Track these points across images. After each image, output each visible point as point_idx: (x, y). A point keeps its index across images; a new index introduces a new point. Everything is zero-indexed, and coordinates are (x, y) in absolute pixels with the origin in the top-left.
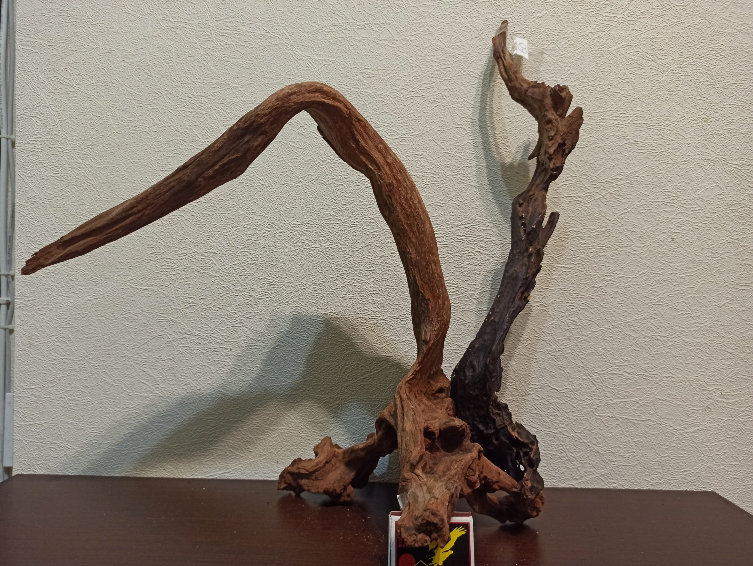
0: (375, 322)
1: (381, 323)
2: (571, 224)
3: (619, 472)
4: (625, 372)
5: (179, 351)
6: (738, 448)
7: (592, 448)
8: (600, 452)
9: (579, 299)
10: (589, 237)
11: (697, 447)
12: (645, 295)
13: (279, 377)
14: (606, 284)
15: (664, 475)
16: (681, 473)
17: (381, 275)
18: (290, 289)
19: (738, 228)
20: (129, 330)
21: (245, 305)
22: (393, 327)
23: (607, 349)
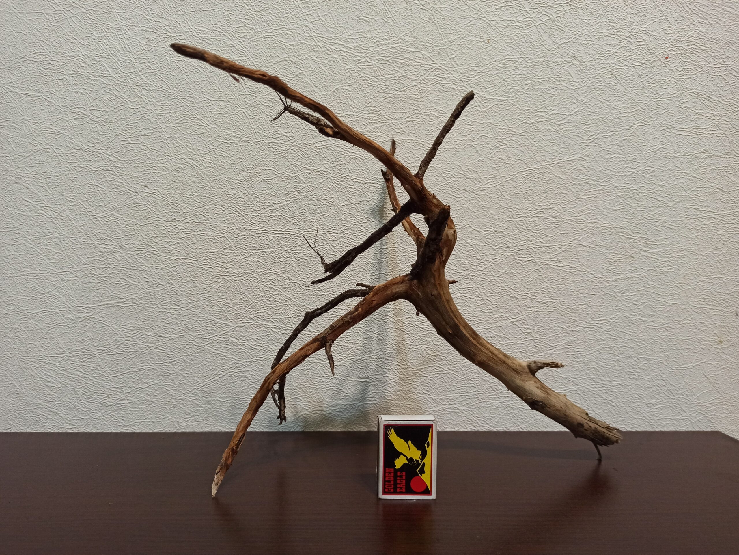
0: (288, 148)
1: (295, 150)
2: (508, 51)
3: (535, 318)
4: (550, 215)
5: (66, 167)
6: (657, 299)
7: (510, 293)
8: (517, 296)
9: (509, 135)
10: (525, 67)
11: (616, 297)
12: (578, 135)
13: (180, 203)
14: (539, 120)
15: (580, 323)
16: (597, 322)
18: (194, 105)
19: (682, 68)
20: (9, 140)
21: (142, 120)
22: (308, 155)
23: (534, 190)
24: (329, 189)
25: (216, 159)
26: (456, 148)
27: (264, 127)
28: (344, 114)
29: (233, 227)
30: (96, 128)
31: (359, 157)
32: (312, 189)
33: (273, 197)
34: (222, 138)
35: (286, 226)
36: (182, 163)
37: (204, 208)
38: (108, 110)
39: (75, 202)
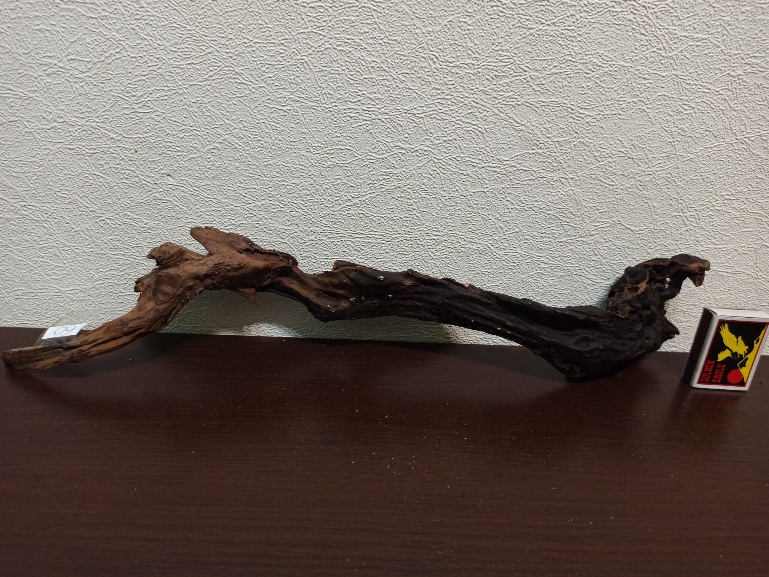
0: (373, 117)
1: (383, 120)
4: (734, 208)
5: (48, 149)
9: (700, 94)
13: (220, 198)
14: (749, 70)
17: (387, 34)
18: (228, 51)
21: (152, 76)
22: (402, 127)
23: (718, 174)
24: (430, 177)
25: (267, 135)
26: (620, 115)
27: (338, 85)
28: (458, 63)
29: (296, 230)
30: (82, 89)
31: (477, 129)
32: (407, 177)
33: (351, 188)
34: (274, 103)
35: (369, 227)
36: (218, 141)
37: (254, 204)
38: (97, 60)
39: (70, 198)
